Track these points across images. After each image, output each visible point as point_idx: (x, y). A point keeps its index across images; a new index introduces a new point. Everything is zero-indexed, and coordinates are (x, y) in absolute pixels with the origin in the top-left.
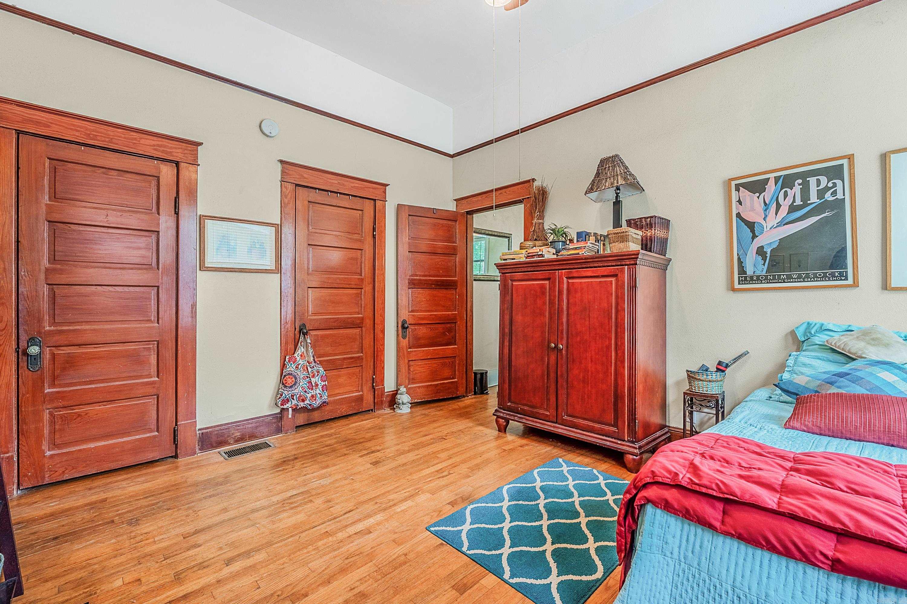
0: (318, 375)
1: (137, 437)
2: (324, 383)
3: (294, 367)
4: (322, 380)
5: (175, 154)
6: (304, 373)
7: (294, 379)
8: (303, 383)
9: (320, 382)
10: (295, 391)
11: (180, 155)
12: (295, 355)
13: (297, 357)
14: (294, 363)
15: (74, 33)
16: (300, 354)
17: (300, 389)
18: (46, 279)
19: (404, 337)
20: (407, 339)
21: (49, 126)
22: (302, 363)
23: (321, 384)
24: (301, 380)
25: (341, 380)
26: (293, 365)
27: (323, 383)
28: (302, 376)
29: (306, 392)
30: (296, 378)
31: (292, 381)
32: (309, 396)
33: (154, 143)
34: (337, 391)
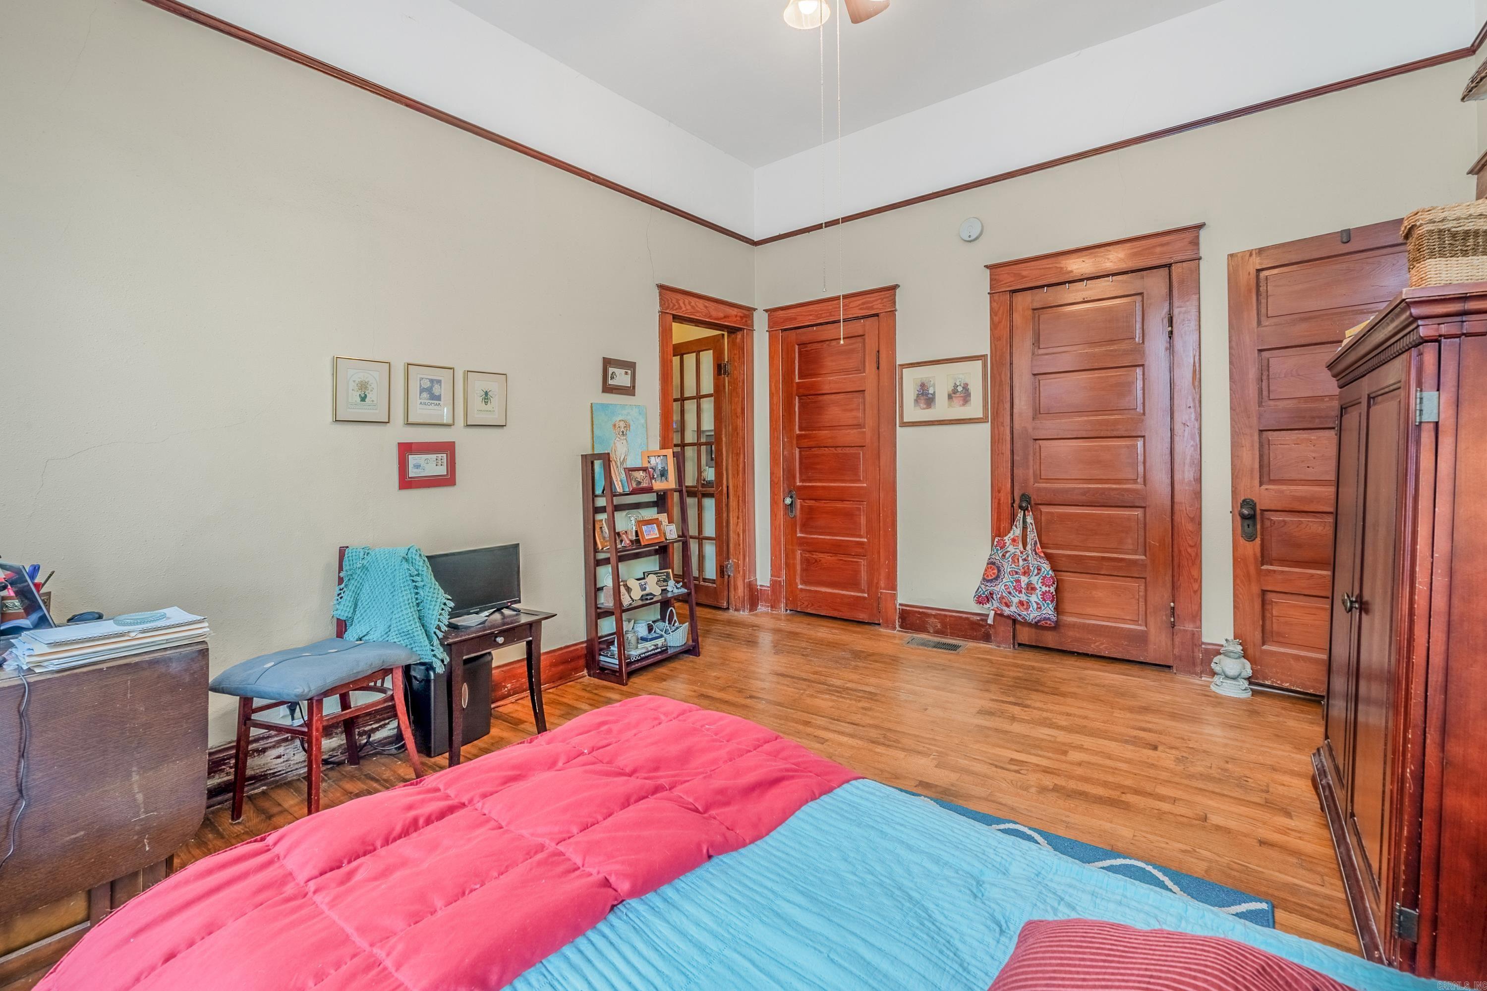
0: (1038, 574)
1: (852, 594)
2: (1047, 589)
3: (1001, 555)
4: (1043, 584)
5: (875, 307)
6: (1013, 566)
7: (996, 571)
8: (1007, 579)
9: (1040, 585)
10: (995, 588)
11: (880, 306)
12: (1005, 538)
13: (1007, 541)
14: (1001, 548)
15: (809, 232)
16: (1012, 537)
17: (1003, 587)
18: (797, 443)
19: (1251, 538)
20: (1258, 541)
21: (795, 319)
22: (1013, 551)
23: (1041, 588)
24: (1006, 575)
25: (1098, 594)
26: (999, 552)
27: (1044, 589)
28: (1009, 570)
29: (1010, 593)
30: (999, 571)
31: (994, 573)
32: (1015, 600)
33: (860, 302)
34: (1090, 611)
